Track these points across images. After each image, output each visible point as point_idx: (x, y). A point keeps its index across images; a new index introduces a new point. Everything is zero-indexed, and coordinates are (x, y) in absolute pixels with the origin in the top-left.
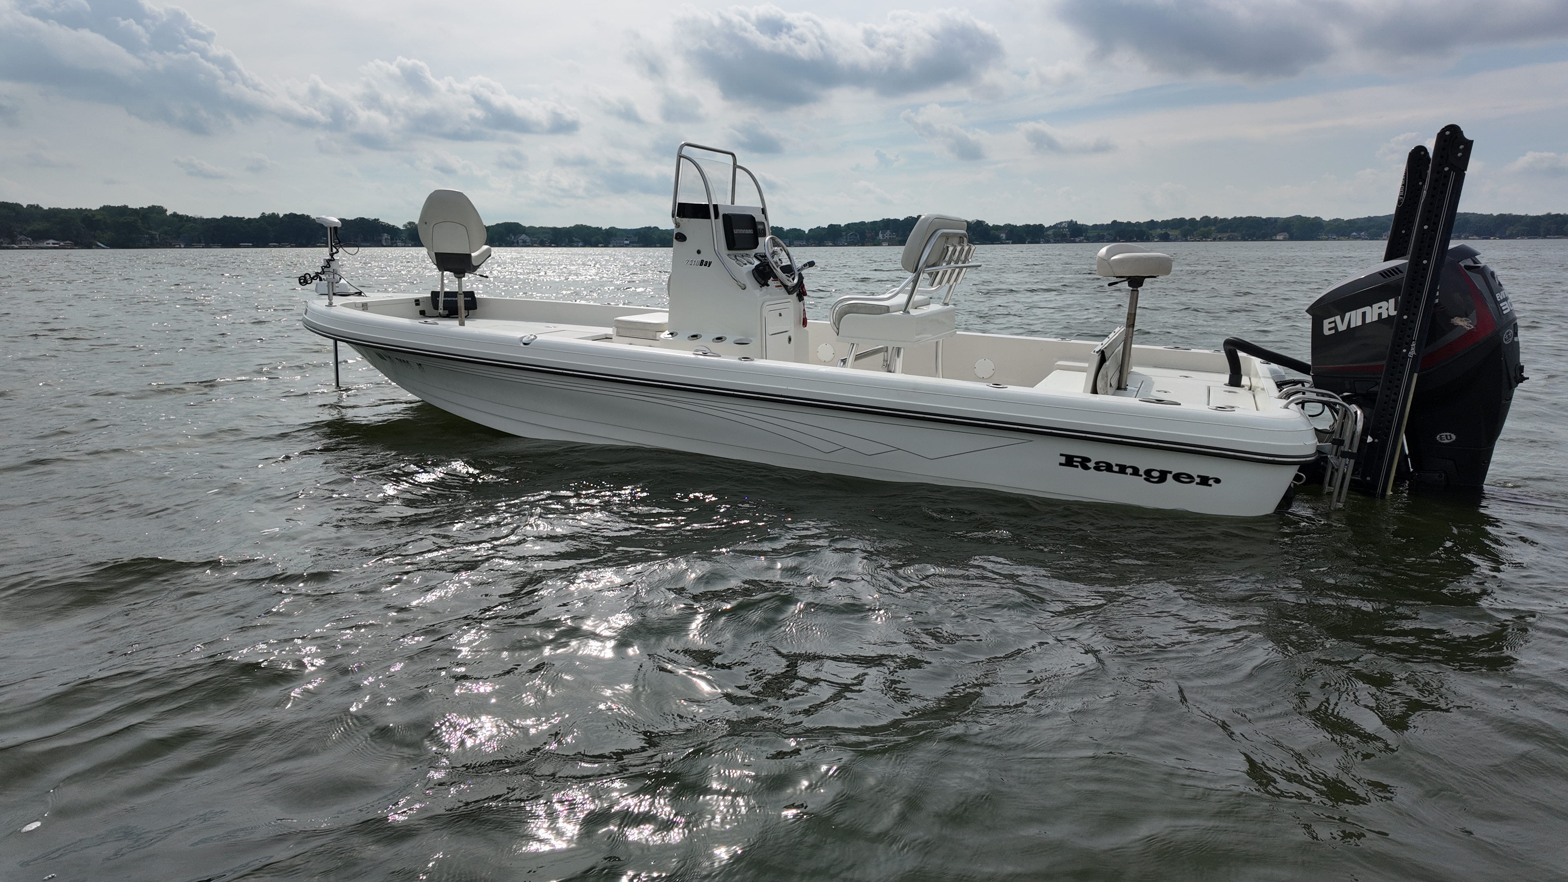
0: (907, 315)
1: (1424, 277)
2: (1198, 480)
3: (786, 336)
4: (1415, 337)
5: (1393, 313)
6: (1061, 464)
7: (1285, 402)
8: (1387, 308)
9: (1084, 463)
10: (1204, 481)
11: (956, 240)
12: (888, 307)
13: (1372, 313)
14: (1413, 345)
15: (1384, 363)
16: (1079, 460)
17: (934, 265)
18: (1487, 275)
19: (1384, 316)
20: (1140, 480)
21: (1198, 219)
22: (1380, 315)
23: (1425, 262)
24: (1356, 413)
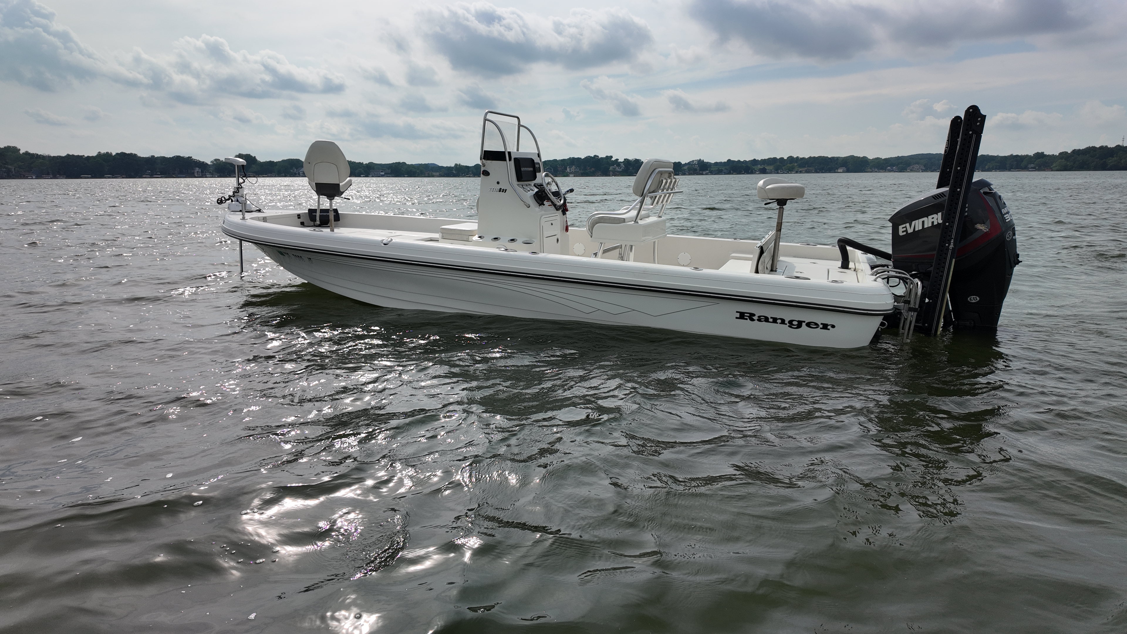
0: (636, 224)
1: (958, 199)
2: (821, 326)
3: (555, 238)
4: (953, 236)
5: (940, 221)
6: (737, 318)
7: (874, 277)
8: (937, 218)
9: (751, 317)
10: (825, 327)
11: (667, 175)
12: (624, 219)
13: (929, 221)
14: (952, 241)
15: (935, 253)
16: (748, 315)
17: (653, 192)
18: (997, 198)
19: (935, 223)
20: (786, 327)
21: (785, 158)
22: (933, 222)
23: (959, 190)
24: (917, 283)
